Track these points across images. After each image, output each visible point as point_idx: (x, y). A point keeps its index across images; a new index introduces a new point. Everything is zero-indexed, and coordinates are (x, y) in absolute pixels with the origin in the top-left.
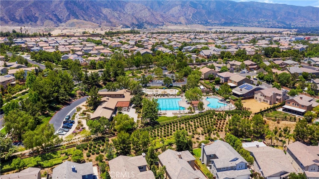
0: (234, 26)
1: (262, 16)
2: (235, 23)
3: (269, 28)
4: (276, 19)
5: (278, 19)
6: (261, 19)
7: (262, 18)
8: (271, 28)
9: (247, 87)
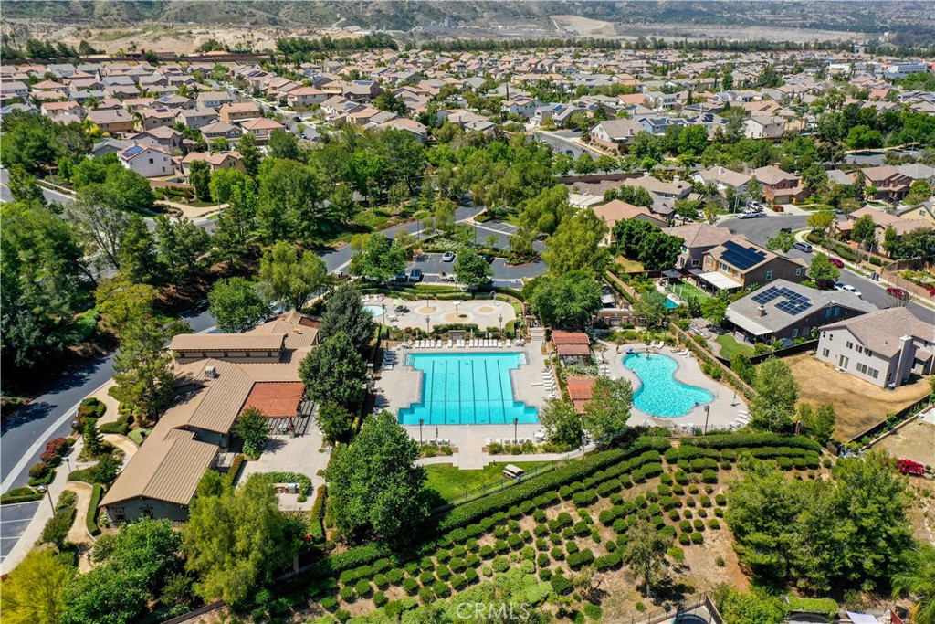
9: (784, 299)
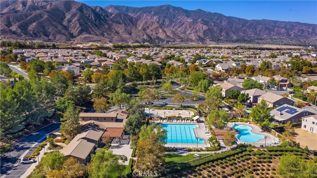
0: (247, 43)
1: (275, 34)
2: (247, 40)
3: (283, 45)
4: (290, 37)
5: (291, 37)
6: (274, 37)
7: (275, 35)
8: (285, 45)
9: (288, 110)
